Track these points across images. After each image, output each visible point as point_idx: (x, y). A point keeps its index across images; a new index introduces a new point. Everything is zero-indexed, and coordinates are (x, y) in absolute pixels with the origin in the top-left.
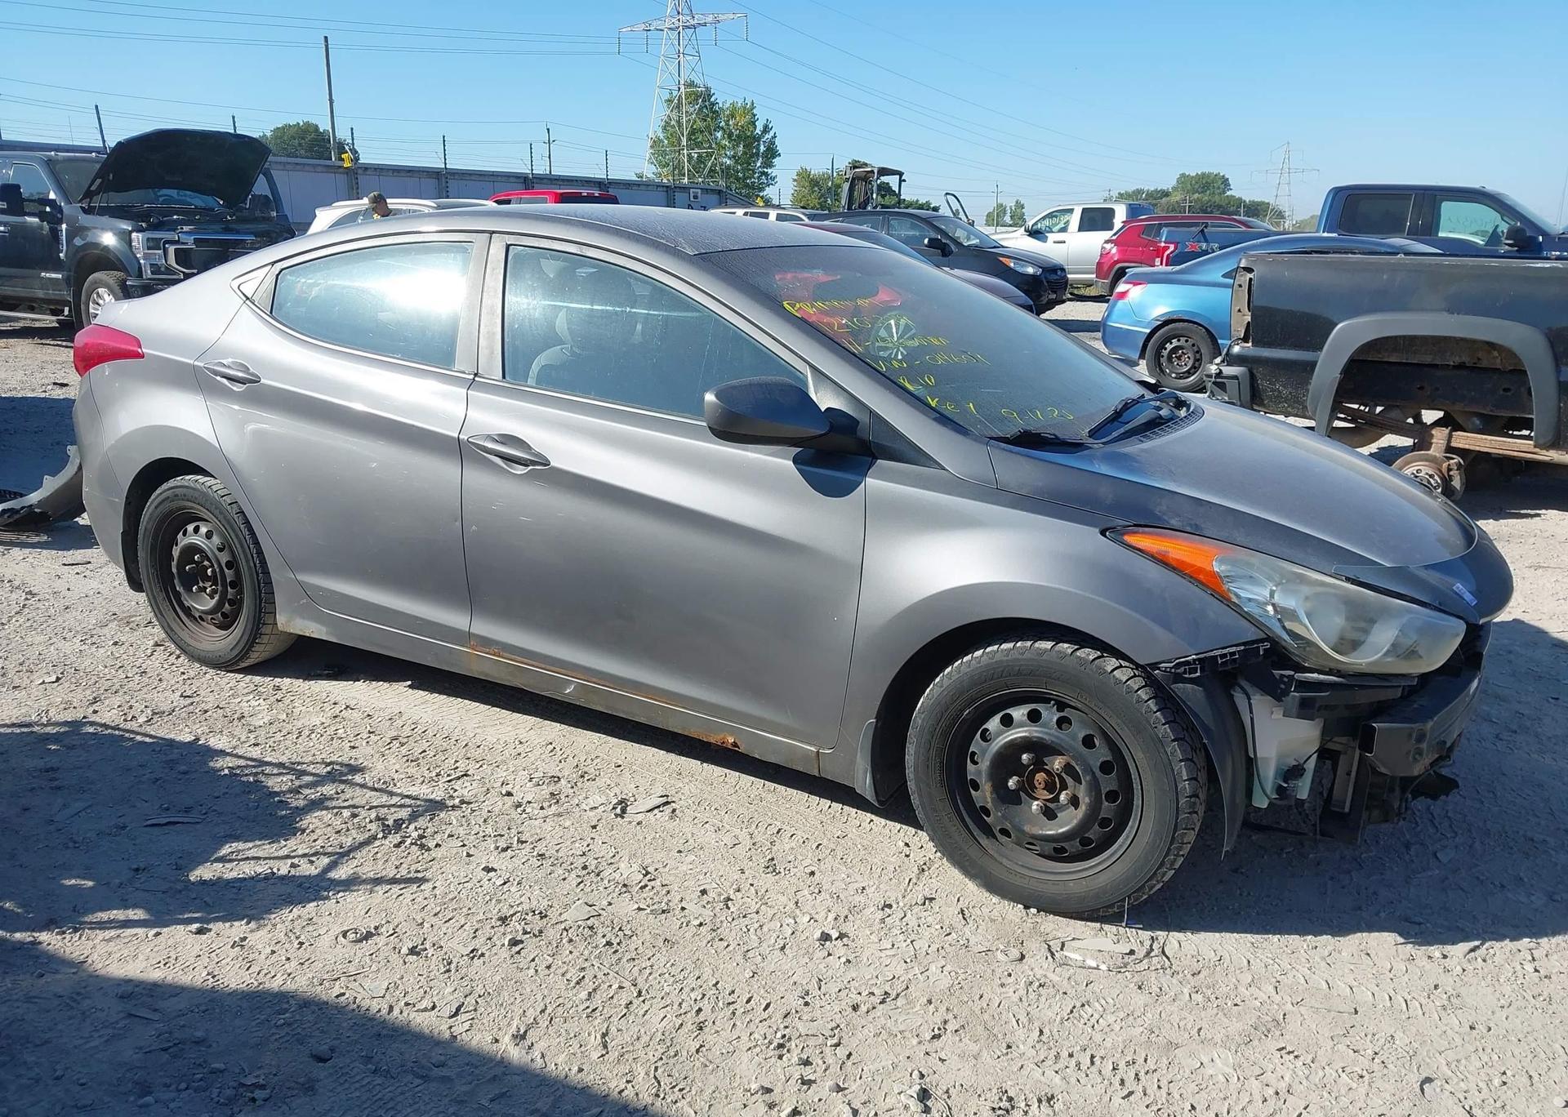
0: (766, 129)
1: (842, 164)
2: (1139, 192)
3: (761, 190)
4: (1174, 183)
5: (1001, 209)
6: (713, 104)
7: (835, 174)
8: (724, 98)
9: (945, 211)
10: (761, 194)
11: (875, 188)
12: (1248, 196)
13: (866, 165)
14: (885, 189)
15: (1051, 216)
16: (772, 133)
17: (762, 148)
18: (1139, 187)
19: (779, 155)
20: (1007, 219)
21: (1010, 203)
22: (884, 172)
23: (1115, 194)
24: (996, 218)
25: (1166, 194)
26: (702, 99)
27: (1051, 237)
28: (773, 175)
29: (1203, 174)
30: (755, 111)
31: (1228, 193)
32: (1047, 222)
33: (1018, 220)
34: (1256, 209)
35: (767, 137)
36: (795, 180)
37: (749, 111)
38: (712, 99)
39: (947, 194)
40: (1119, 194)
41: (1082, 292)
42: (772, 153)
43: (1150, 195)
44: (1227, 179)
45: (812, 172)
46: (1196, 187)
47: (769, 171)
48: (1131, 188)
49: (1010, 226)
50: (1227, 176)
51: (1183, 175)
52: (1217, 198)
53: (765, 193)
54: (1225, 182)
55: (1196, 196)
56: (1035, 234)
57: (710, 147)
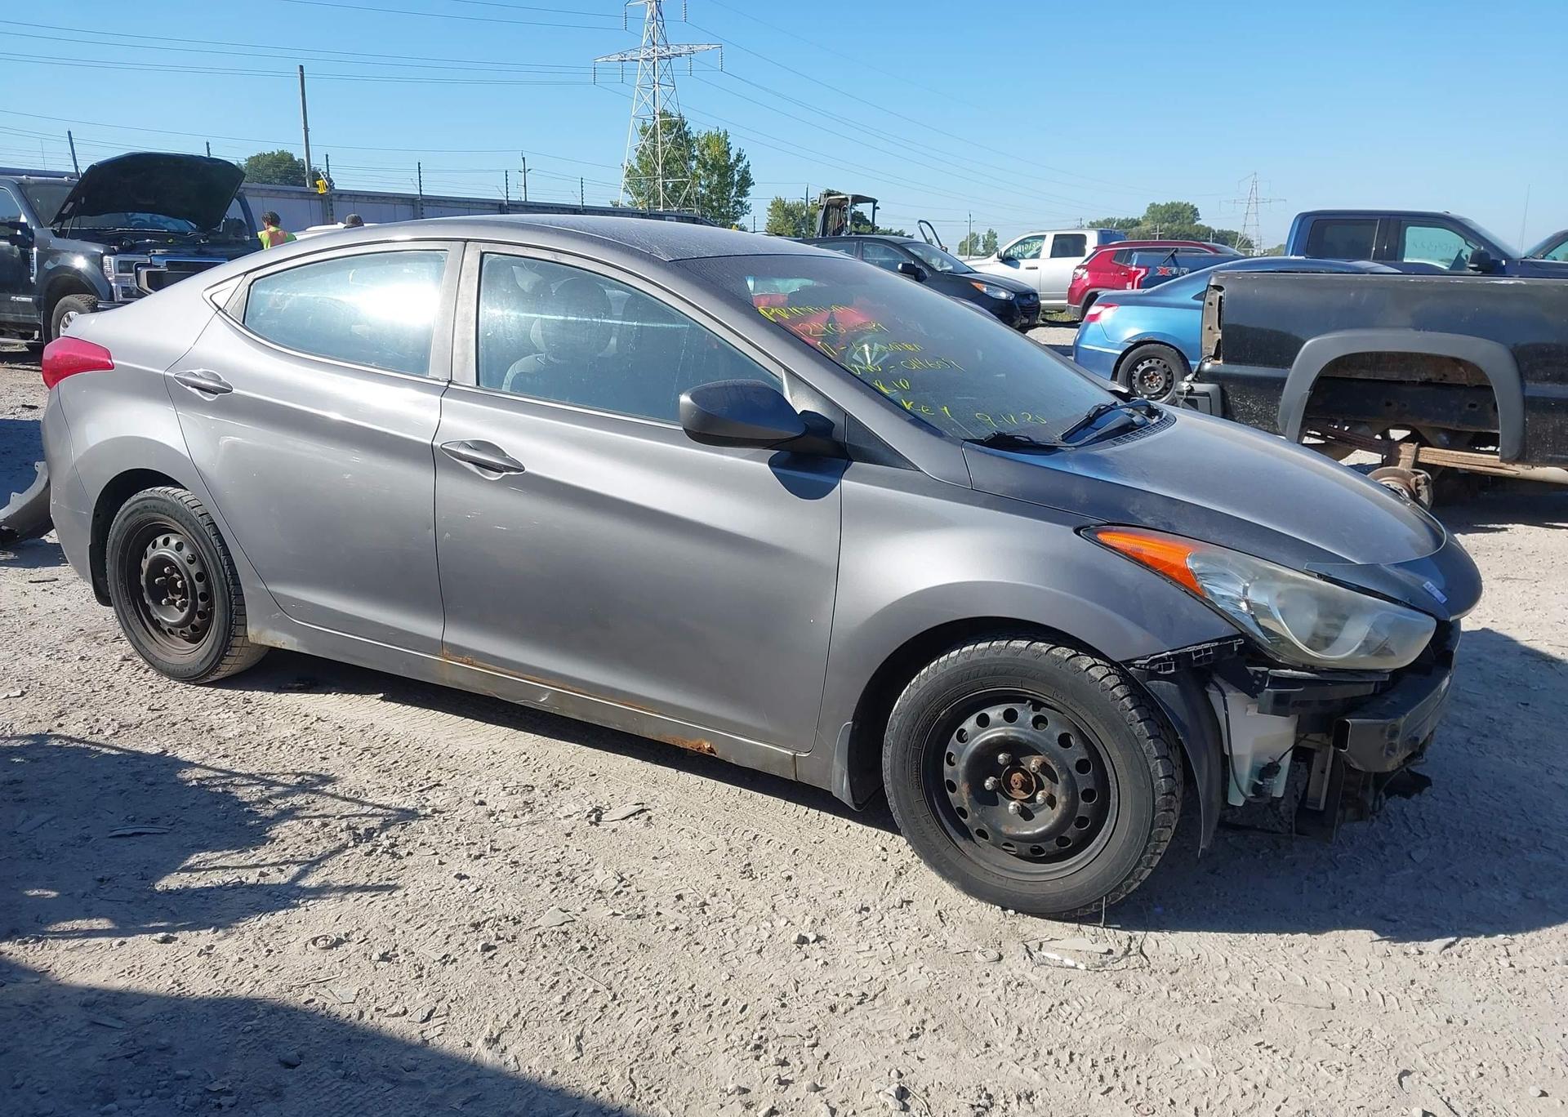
0: (739, 158)
1: (816, 194)
2: (1109, 221)
3: (736, 219)
4: (1145, 212)
5: (974, 239)
6: (686, 134)
7: (809, 204)
8: (697, 128)
9: (919, 238)
10: (736, 223)
11: (849, 217)
12: (1216, 228)
13: (840, 194)
14: (859, 218)
15: (1023, 242)
16: (745, 163)
17: (736, 178)
18: (1110, 217)
19: (753, 183)
20: (980, 248)
21: (983, 233)
22: (858, 199)
23: (1086, 223)
24: (969, 246)
25: (1137, 223)
26: (676, 128)
27: (1024, 263)
28: (748, 203)
29: (1173, 204)
30: (728, 140)
31: (1198, 223)
32: (1019, 248)
33: (990, 248)
34: (1225, 238)
35: (740, 165)
36: (769, 210)
37: (722, 141)
38: (686, 129)
39: (920, 221)
40: (1091, 223)
41: (1054, 318)
42: (746, 182)
43: (1121, 224)
44: (1196, 209)
45: (787, 202)
46: (1166, 216)
47: (744, 200)
48: (1102, 218)
49: (983, 255)
50: (1196, 206)
51: (1153, 205)
52: (1187, 228)
53: (740, 222)
54: (1195, 212)
55: (1167, 224)
56: (1008, 260)
57: (685, 176)
